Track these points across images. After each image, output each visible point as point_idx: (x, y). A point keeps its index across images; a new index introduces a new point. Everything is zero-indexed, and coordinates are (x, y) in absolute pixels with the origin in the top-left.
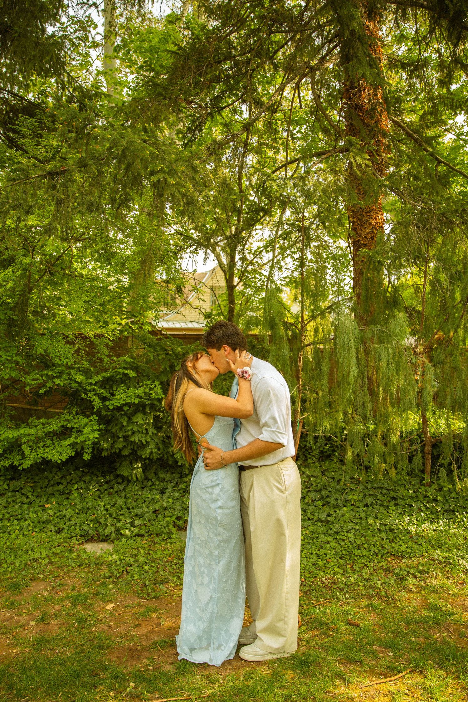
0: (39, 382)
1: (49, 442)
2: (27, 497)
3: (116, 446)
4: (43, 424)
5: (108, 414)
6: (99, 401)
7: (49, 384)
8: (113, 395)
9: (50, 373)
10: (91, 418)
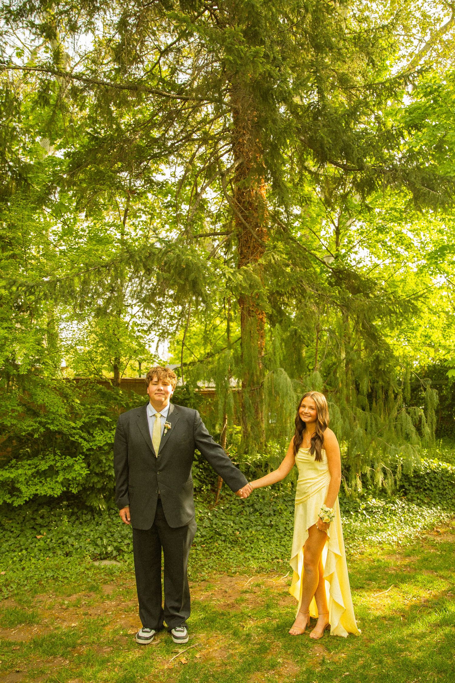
0: (34, 427)
1: (36, 480)
2: (12, 532)
3: (92, 481)
4: (30, 465)
5: (92, 453)
6: (85, 443)
7: (42, 430)
8: (94, 437)
9: (44, 420)
10: (78, 457)
